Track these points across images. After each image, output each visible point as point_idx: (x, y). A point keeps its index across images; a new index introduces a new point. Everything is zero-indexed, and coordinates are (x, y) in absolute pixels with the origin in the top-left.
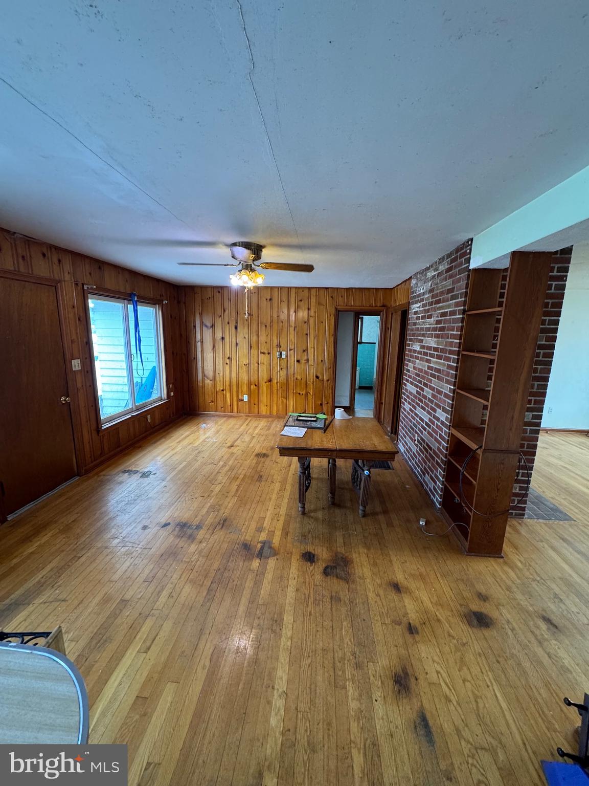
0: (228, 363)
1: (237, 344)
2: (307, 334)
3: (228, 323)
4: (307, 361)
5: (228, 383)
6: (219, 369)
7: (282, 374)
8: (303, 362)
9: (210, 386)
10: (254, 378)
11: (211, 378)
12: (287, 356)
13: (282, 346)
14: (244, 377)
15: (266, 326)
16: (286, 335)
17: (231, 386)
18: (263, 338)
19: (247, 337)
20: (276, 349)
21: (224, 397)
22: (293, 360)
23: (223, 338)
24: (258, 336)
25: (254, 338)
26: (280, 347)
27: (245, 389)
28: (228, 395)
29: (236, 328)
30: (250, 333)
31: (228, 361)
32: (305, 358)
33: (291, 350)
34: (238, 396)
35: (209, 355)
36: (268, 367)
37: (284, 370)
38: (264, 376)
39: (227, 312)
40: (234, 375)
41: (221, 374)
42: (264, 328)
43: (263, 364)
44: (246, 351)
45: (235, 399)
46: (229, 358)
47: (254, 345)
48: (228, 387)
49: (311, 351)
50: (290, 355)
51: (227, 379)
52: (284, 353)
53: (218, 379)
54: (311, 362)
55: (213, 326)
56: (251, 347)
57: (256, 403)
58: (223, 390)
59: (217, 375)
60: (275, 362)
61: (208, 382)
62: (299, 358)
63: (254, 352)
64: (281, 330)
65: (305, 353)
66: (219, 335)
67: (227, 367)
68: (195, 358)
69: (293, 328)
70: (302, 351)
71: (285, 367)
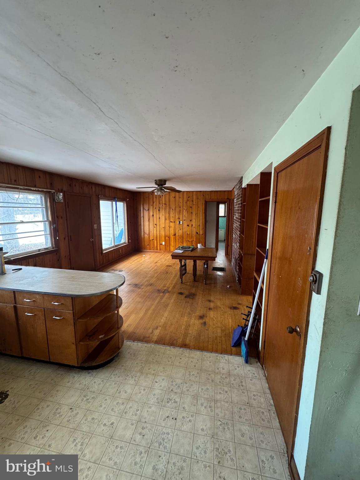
0: (156, 227)
1: (159, 218)
2: (192, 213)
3: (156, 208)
4: (192, 225)
5: (155, 236)
6: (151, 230)
7: (181, 232)
8: (190, 226)
9: (147, 237)
10: (167, 234)
11: (148, 234)
12: (183, 223)
13: (180, 219)
14: (163, 233)
15: (173, 209)
16: (182, 214)
17: (156, 237)
18: (172, 215)
19: (164, 215)
20: (177, 220)
21: (154, 243)
22: (185, 225)
23: (153, 215)
24: (169, 214)
25: (167, 215)
26: (179, 219)
27: (163, 239)
28: (155, 242)
29: (159, 210)
30: (165, 213)
31: (155, 226)
32: (191, 224)
33: (184, 220)
34: (160, 242)
35: (147, 223)
36: (174, 228)
37: (182, 230)
38: (172, 232)
39: (155, 203)
40: (158, 233)
41: (152, 232)
42: (172, 210)
43: (172, 227)
44: (163, 221)
45: (159, 243)
46: (156, 224)
47: (167, 218)
48: (155, 238)
49: (194, 221)
50: (184, 223)
51: (155, 234)
52: (181, 222)
53: (151, 234)
54: (194, 226)
55: (148, 210)
56: (166, 219)
57: (169, 246)
58: (153, 240)
59: (150, 232)
60: (177, 226)
61: (146, 236)
62: (188, 224)
63: (167, 221)
64: (180, 211)
65: (191, 222)
66: (151, 214)
67: (155, 229)
68: (141, 225)
69: (185, 210)
70: (189, 221)
71: (182, 228)
